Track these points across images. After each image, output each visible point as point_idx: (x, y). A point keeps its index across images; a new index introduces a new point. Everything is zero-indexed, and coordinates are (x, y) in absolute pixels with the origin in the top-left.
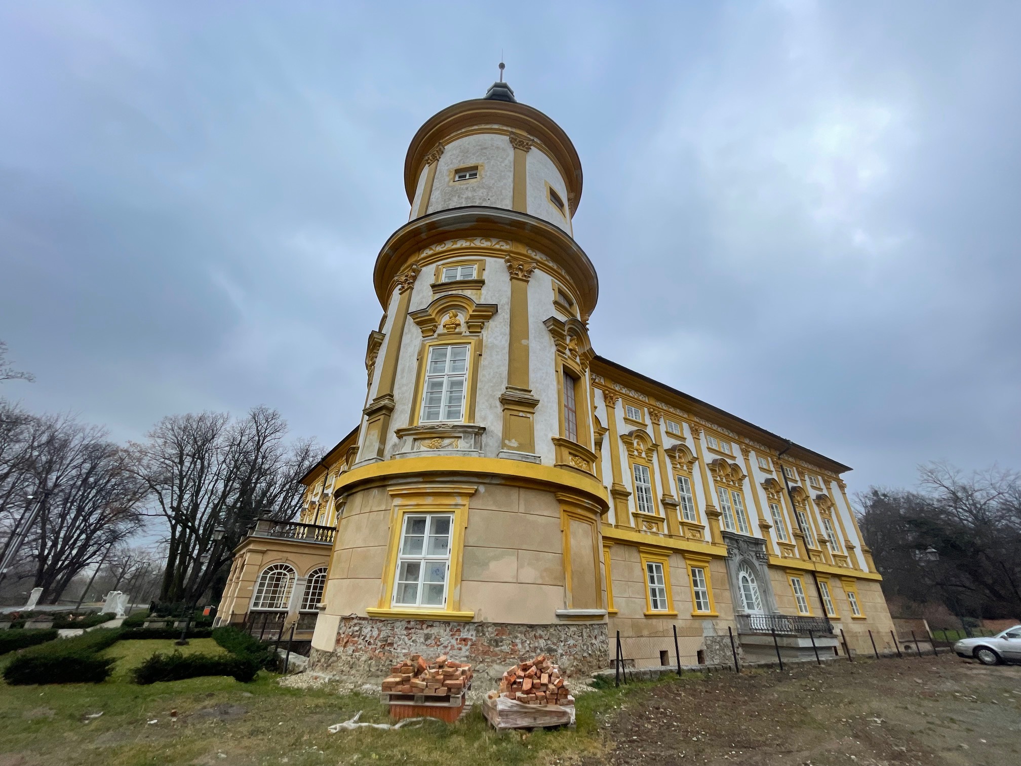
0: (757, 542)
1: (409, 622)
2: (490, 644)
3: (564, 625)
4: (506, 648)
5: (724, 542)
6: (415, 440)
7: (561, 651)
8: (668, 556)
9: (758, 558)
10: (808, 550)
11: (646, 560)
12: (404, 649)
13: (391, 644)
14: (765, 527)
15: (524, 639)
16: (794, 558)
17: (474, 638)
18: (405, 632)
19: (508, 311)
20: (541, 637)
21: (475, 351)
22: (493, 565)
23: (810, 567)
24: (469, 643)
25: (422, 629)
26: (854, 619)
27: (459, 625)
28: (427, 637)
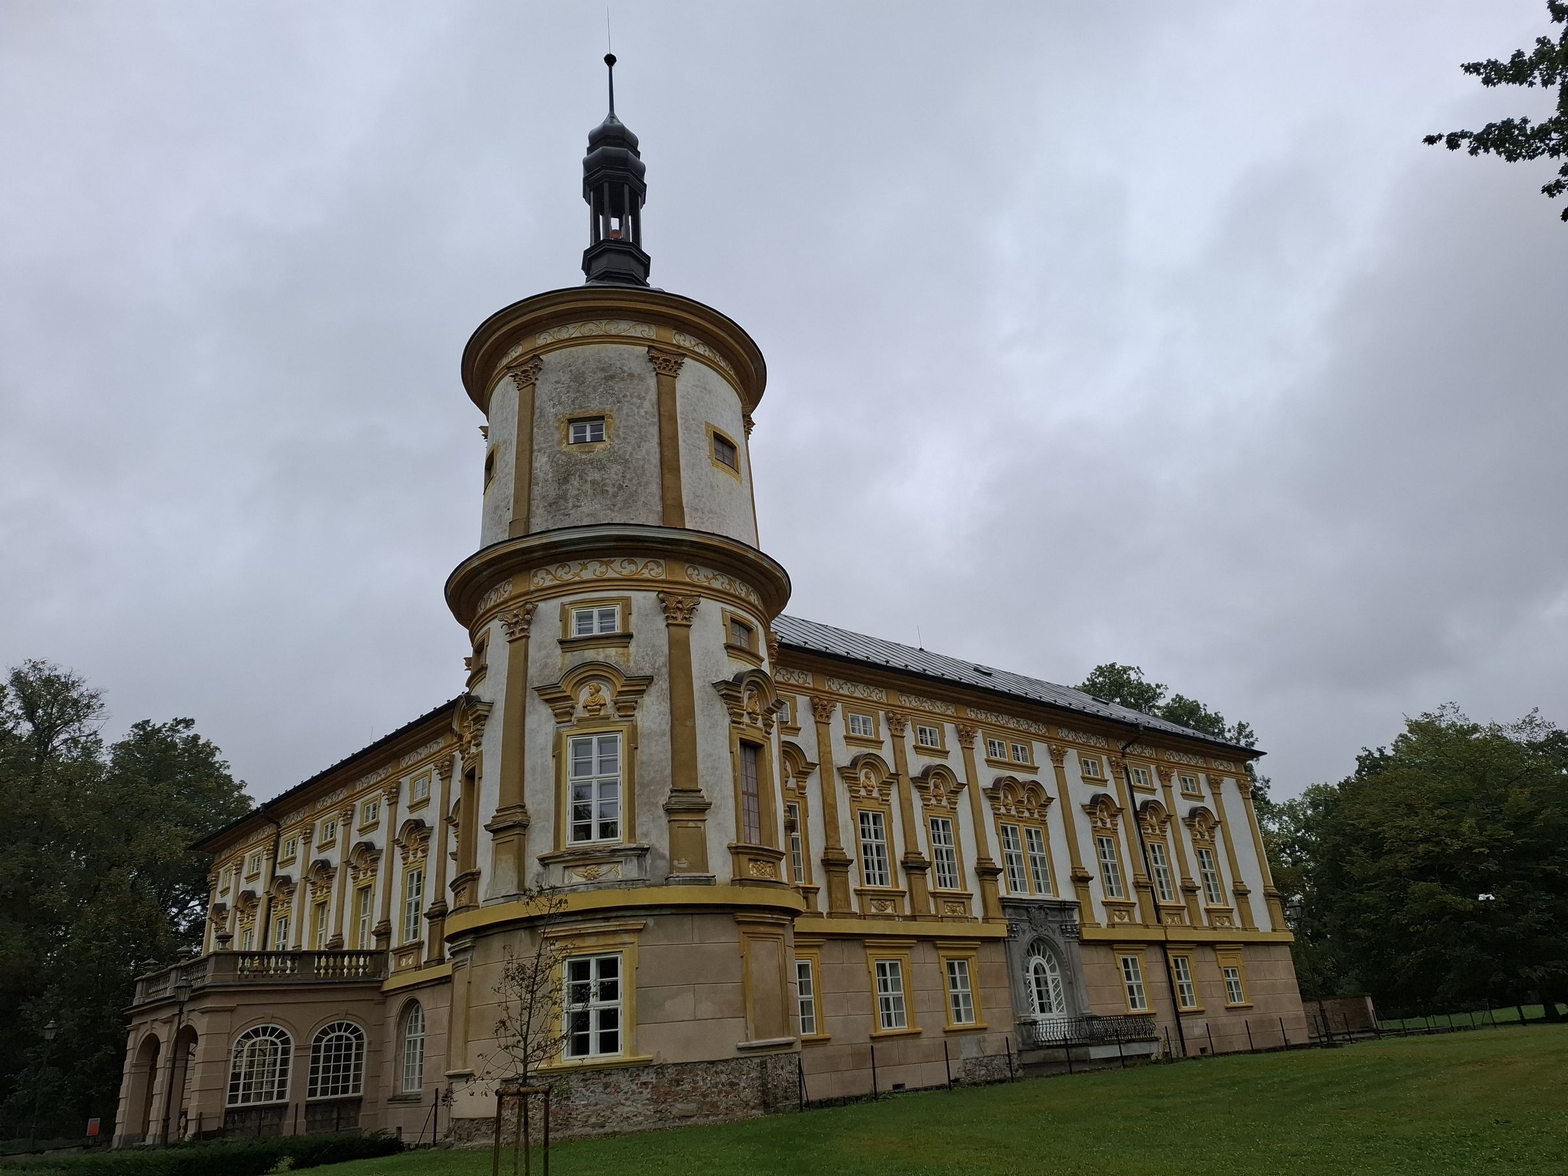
0: (1063, 907)
1: (584, 1074)
2: (671, 1085)
3: (746, 1058)
4: (687, 1087)
5: (1005, 915)
6: (565, 867)
7: (744, 1085)
8: (910, 948)
9: (1063, 933)
10: (1157, 908)
11: (874, 958)
12: (583, 1100)
13: (568, 1098)
14: (1080, 880)
15: (705, 1076)
16: (1132, 924)
17: (654, 1081)
18: (582, 1084)
19: (666, 676)
20: (722, 1072)
21: (629, 743)
22: (668, 1005)
23: (1157, 935)
24: (650, 1086)
25: (600, 1079)
26: (1228, 1009)
27: (638, 1070)
28: (606, 1086)
